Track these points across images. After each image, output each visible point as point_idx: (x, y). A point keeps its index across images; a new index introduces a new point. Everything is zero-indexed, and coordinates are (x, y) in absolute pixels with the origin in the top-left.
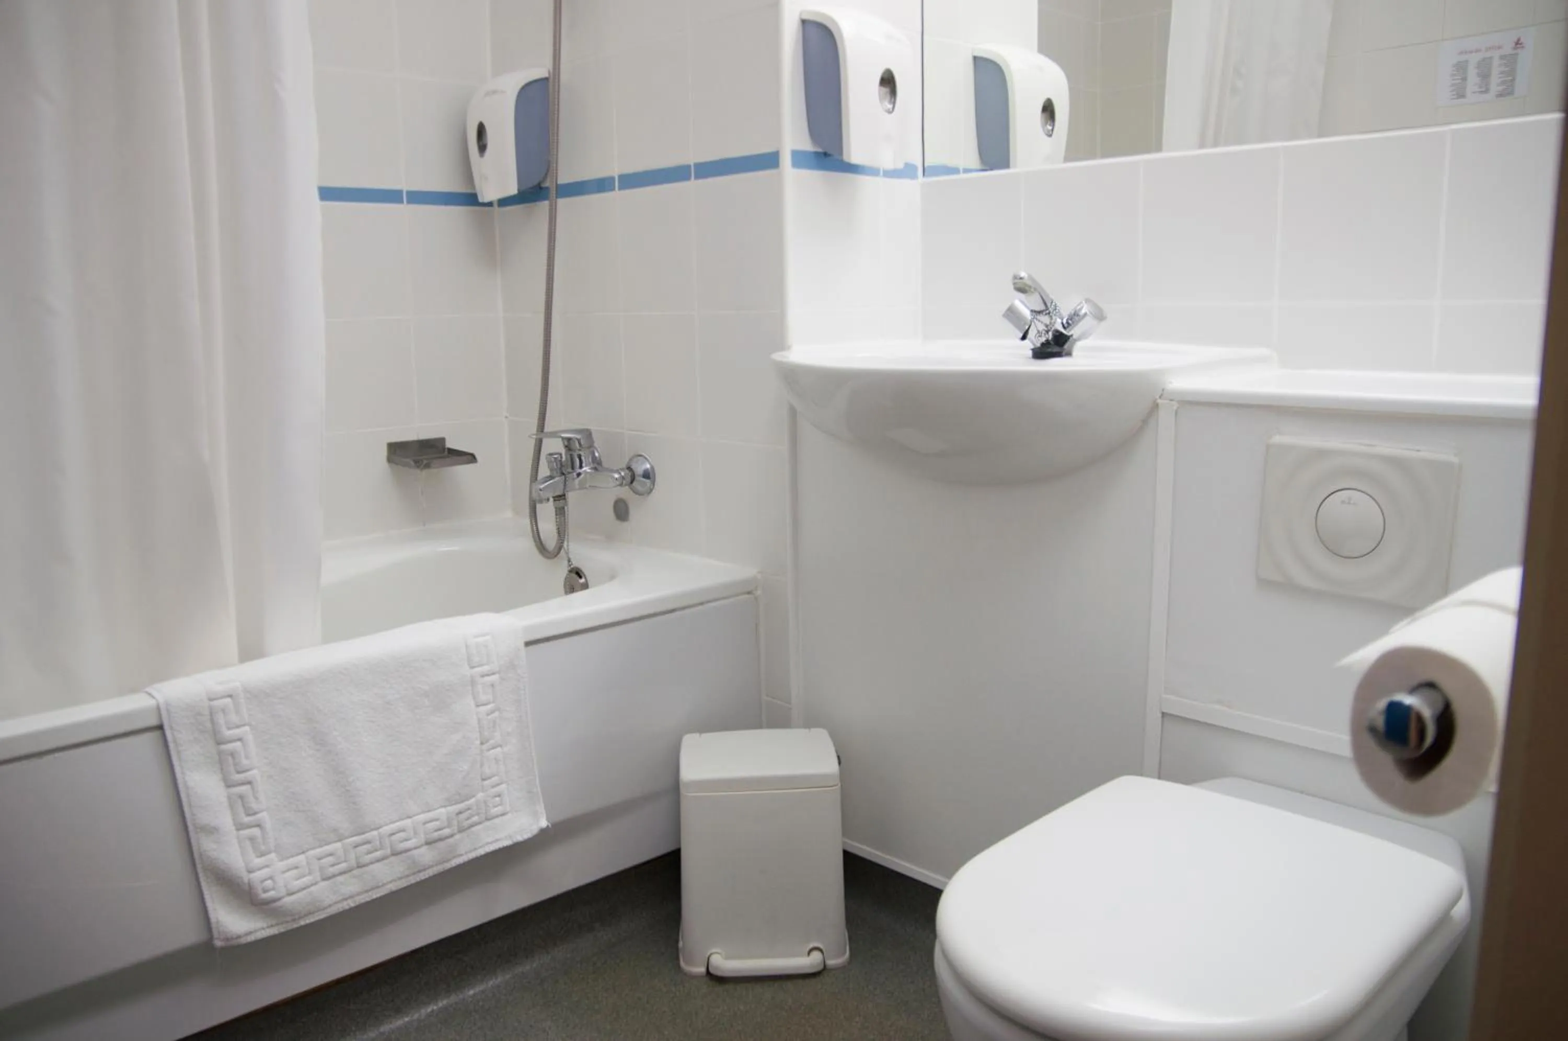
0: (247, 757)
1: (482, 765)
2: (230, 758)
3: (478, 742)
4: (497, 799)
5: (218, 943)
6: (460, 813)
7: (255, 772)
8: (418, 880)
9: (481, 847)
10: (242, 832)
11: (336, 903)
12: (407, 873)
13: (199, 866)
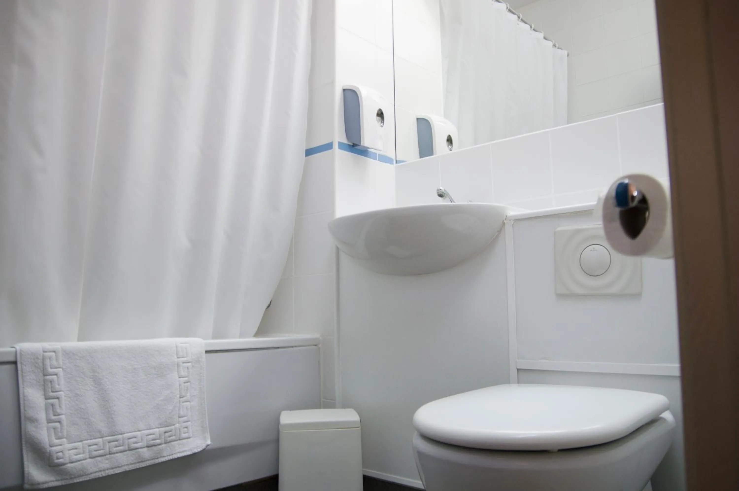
0: (59, 385)
1: (179, 409)
2: (49, 384)
3: (178, 396)
4: (186, 429)
5: (26, 486)
6: (165, 432)
7: (61, 393)
8: (141, 466)
9: (175, 454)
10: (50, 424)
11: (96, 472)
12: (135, 461)
13: (23, 440)
